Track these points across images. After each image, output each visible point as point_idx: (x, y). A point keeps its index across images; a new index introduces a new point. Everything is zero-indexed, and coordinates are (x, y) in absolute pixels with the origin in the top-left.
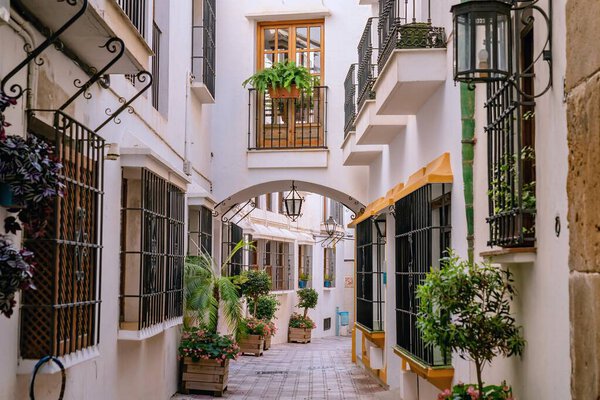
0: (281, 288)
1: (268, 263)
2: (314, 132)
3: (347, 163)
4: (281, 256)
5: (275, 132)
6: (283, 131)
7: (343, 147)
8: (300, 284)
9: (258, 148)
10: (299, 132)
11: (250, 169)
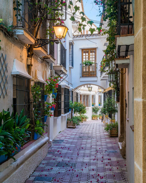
0: (87, 107)
1: (84, 100)
2: (94, 73)
3: (101, 80)
4: (87, 98)
5: (86, 73)
6: (88, 73)
7: (100, 77)
8: (92, 105)
9: (82, 77)
10: (91, 73)
11: (81, 81)
